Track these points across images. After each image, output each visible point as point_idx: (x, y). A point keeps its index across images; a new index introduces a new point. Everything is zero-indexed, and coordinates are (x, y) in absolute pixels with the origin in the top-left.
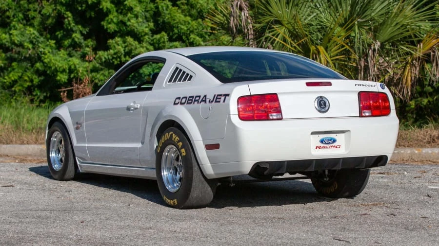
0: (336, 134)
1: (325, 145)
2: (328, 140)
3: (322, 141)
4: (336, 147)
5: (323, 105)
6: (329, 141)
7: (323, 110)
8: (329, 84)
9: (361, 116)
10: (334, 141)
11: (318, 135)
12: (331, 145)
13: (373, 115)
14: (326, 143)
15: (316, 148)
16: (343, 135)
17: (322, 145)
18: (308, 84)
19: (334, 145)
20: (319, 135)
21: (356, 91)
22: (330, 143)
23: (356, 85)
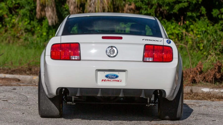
0: (118, 72)
1: (109, 79)
2: (112, 76)
3: (107, 76)
4: (118, 81)
6: (113, 77)
8: (121, 38)
9: (144, 61)
10: (117, 77)
12: (114, 79)
13: (153, 61)
14: (110, 78)
15: (102, 81)
16: (124, 73)
17: (107, 79)
18: (103, 38)
19: (116, 79)
20: (105, 72)
22: (113, 78)
23: (143, 40)
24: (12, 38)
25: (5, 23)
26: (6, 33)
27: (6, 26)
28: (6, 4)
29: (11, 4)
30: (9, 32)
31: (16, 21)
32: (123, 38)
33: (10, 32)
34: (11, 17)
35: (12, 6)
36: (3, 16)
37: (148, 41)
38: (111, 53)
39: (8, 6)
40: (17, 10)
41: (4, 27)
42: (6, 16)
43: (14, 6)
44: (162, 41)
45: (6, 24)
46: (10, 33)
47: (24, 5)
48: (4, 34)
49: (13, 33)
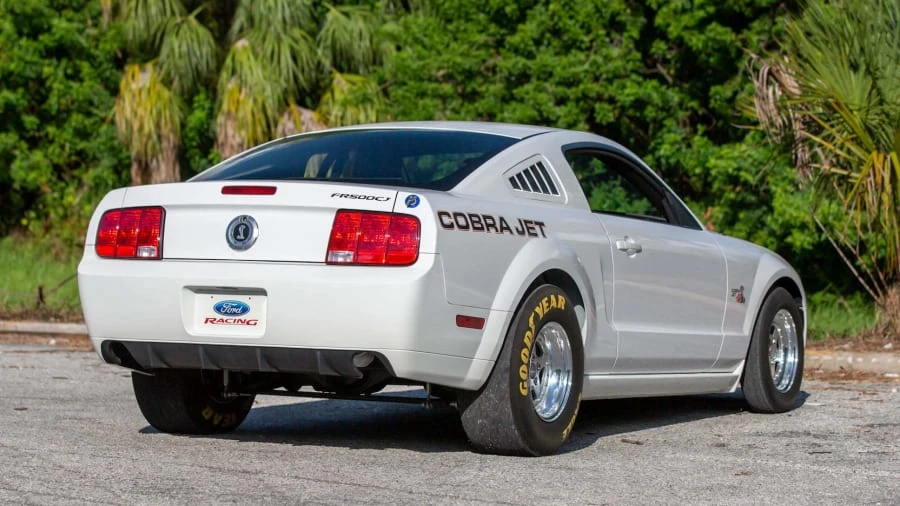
0: (248, 297)
1: (225, 318)
2: (232, 307)
3: (218, 308)
4: (248, 323)
5: (241, 233)
6: (235, 310)
7: (240, 244)
8: (271, 191)
9: (328, 263)
10: (245, 310)
11: (210, 295)
12: (237, 318)
13: (355, 263)
14: (226, 313)
15: (206, 322)
17: (218, 316)
18: (226, 191)
19: (243, 317)
20: (214, 296)
21: (332, 209)
22: (235, 314)
23: (333, 196)
24: (67, 249)
25: (45, 206)
26: (48, 236)
27: (47, 215)
28: (46, 156)
29: (60, 155)
30: (53, 232)
31: (77, 200)
32: (278, 191)
33: (59, 231)
34: (62, 190)
35: (61, 161)
36: (38, 188)
37: (348, 199)
38: (238, 237)
39: (51, 160)
40: (76, 172)
41: (43, 218)
42: (46, 189)
43: (67, 161)
44: (391, 201)
45: (46, 210)
46: (58, 236)
47: (98, 155)
48: (44, 236)
49: (66, 234)
